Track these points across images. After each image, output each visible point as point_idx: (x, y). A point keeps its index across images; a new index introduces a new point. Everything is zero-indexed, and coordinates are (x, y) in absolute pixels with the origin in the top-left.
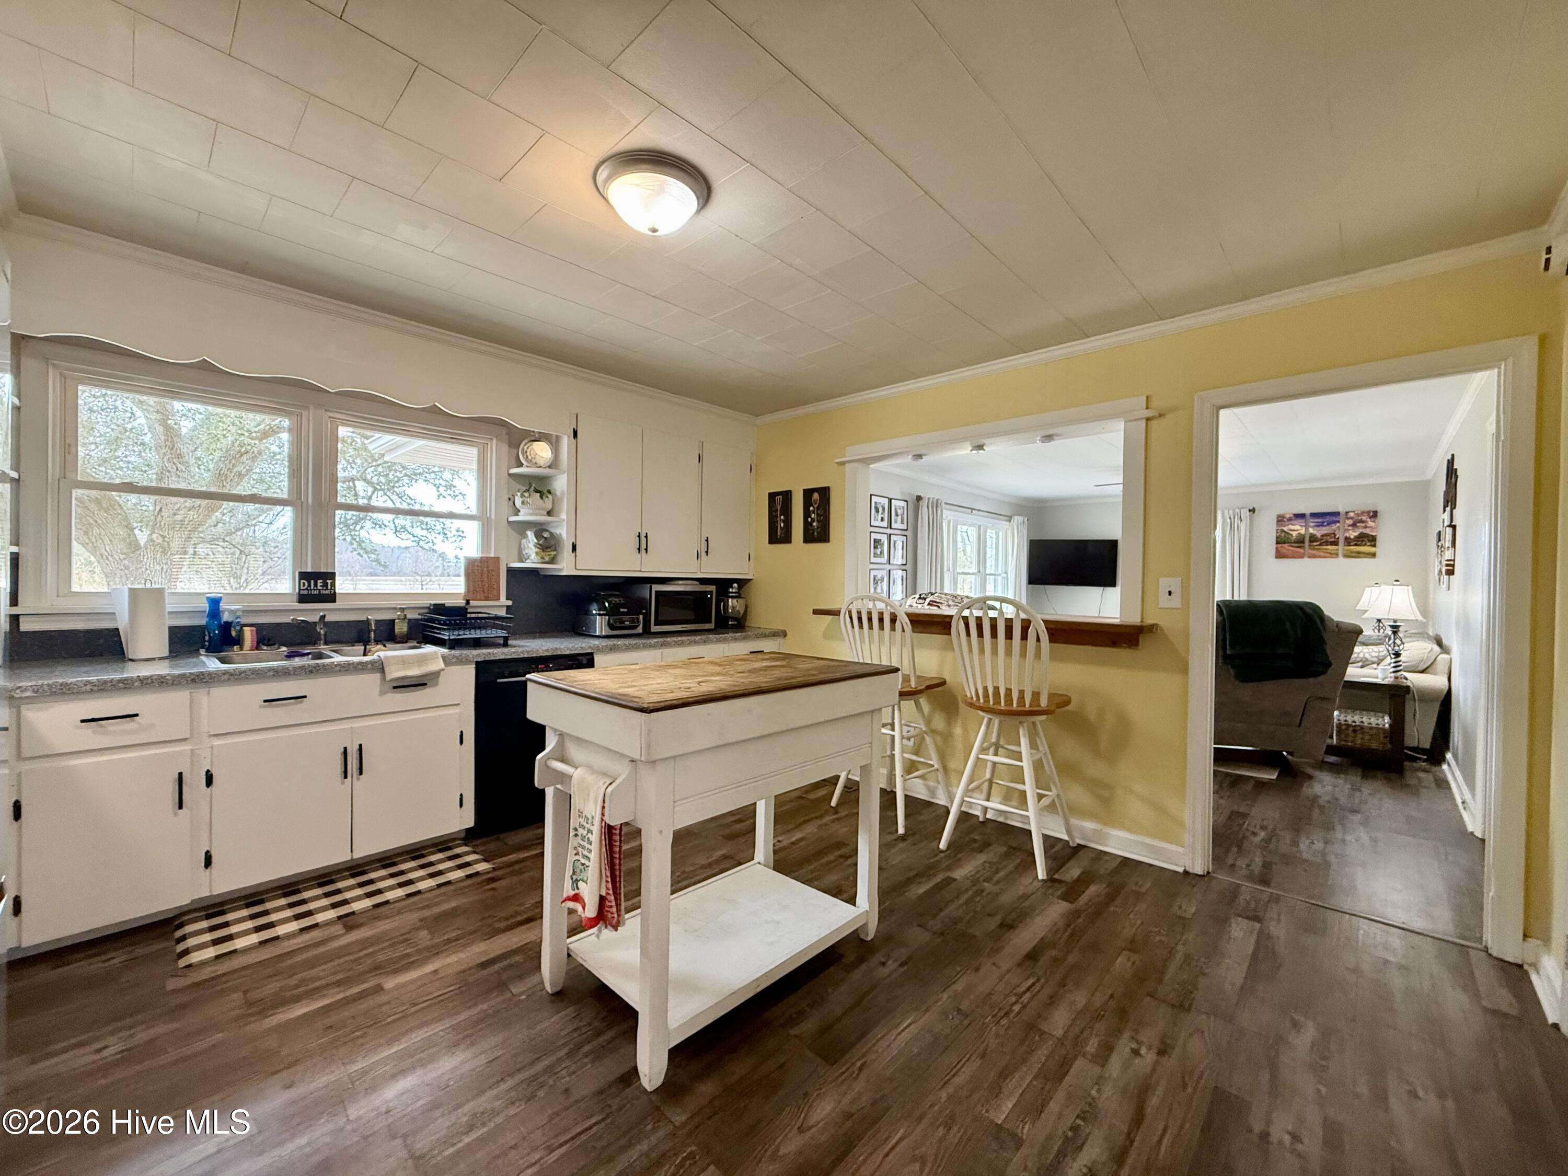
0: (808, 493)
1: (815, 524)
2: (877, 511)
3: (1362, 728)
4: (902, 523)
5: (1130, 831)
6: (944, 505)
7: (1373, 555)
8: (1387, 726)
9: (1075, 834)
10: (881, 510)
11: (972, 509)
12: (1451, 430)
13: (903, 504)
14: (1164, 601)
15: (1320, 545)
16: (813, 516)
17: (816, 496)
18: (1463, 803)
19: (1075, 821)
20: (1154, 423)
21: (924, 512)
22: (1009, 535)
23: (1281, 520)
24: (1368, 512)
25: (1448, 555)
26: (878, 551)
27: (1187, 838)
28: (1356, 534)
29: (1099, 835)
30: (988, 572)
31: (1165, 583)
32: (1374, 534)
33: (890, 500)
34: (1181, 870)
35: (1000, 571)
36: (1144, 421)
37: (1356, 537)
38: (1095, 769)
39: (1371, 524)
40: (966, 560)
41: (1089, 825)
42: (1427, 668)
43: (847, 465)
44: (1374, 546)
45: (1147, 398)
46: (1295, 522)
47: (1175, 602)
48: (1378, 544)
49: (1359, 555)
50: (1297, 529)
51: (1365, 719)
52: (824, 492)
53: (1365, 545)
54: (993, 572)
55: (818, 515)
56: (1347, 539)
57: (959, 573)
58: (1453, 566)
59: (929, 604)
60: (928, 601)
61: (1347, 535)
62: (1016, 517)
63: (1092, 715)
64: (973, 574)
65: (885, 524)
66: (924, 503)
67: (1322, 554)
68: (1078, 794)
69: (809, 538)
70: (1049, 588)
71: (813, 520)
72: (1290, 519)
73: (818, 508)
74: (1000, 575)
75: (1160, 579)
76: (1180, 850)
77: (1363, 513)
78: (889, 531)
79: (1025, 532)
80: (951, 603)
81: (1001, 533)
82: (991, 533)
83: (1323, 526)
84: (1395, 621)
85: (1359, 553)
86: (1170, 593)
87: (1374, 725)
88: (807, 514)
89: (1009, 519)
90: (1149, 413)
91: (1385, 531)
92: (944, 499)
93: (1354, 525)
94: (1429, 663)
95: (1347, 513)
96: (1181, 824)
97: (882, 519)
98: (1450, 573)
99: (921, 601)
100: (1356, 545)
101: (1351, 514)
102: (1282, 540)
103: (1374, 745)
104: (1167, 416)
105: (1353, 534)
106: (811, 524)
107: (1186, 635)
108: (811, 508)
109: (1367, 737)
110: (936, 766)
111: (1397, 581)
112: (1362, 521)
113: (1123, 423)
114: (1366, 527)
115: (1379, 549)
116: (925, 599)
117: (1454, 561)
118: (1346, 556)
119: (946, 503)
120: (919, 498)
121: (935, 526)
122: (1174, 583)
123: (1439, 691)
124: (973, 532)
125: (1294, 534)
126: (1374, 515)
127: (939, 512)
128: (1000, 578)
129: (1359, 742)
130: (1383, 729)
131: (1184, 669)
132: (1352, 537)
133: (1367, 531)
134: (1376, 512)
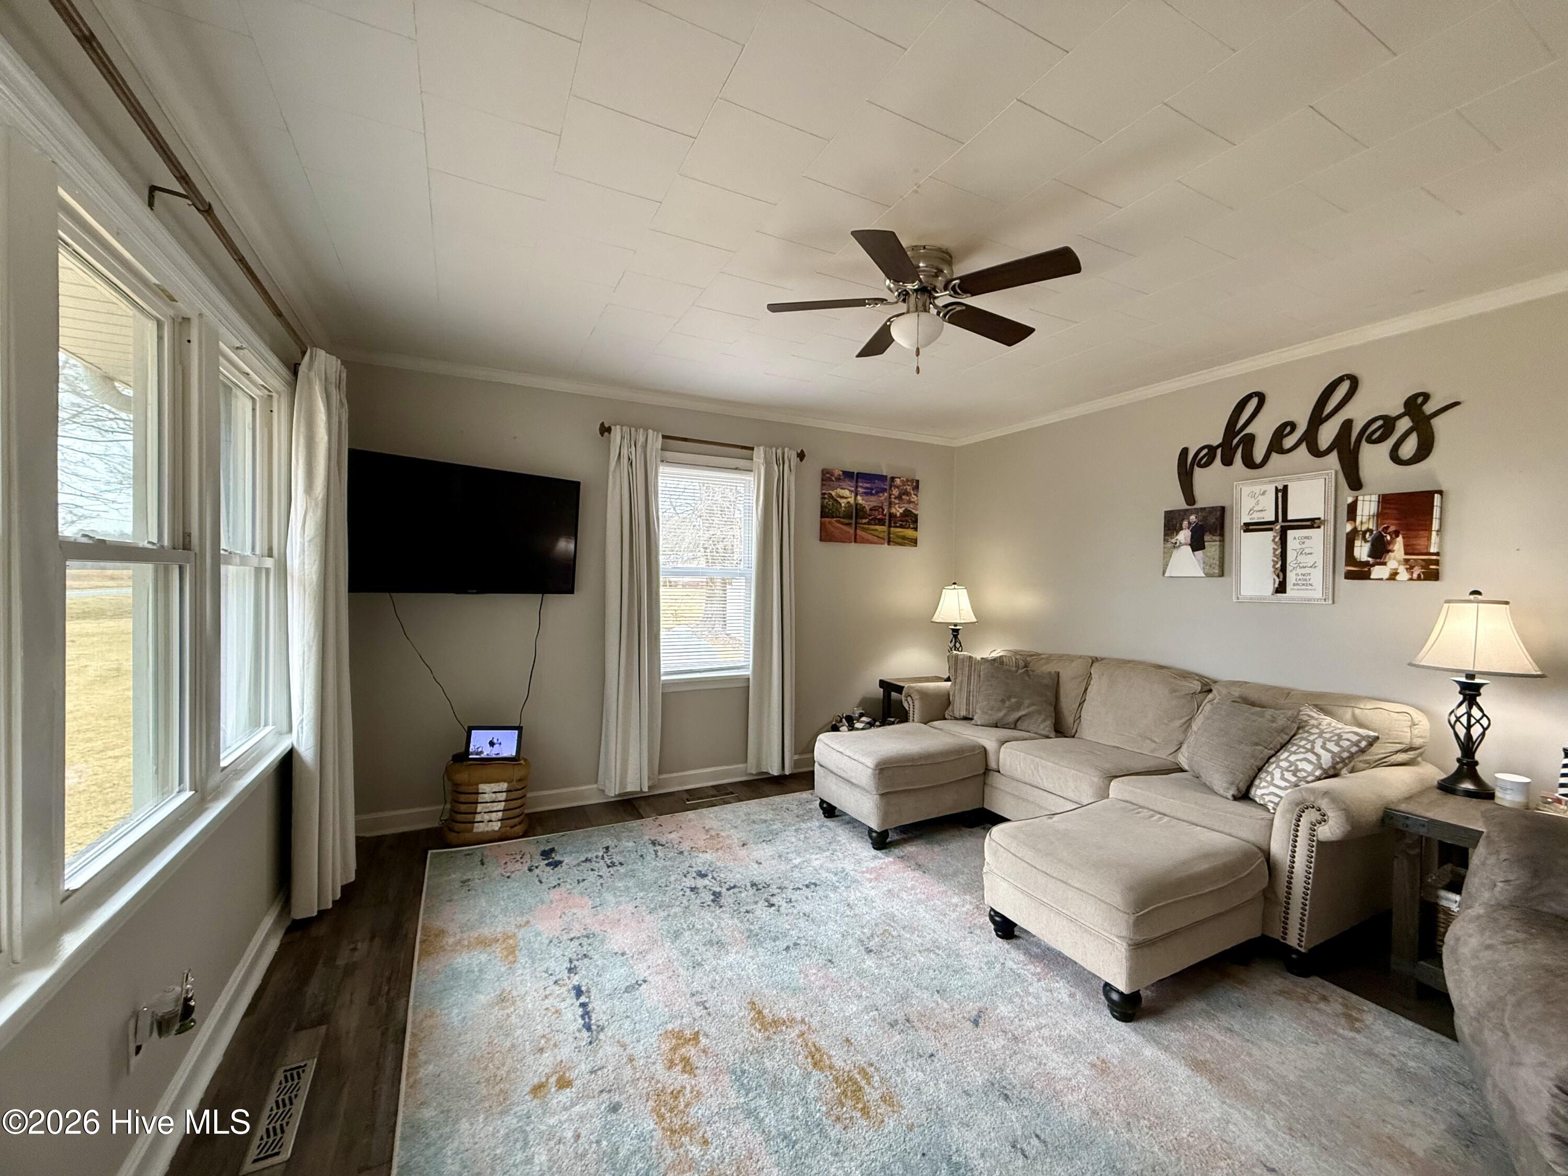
7: (914, 542)
15: (869, 523)
23: (827, 477)
24: (912, 481)
28: (901, 511)
32: (916, 512)
37: (901, 515)
39: (914, 498)
44: (916, 529)
46: (843, 484)
48: (918, 528)
49: (903, 541)
50: (846, 495)
53: (908, 528)
56: (893, 516)
61: (893, 510)
67: (870, 537)
72: (838, 479)
77: (907, 481)
83: (872, 494)
85: (904, 538)
91: (926, 508)
93: (899, 497)
95: (893, 478)
100: (901, 526)
101: (897, 482)
102: (828, 511)
105: (898, 510)
112: (908, 494)
114: (910, 502)
115: (921, 534)
118: (891, 542)
125: (843, 502)
126: (917, 485)
132: (898, 514)
133: (910, 507)
134: (918, 482)
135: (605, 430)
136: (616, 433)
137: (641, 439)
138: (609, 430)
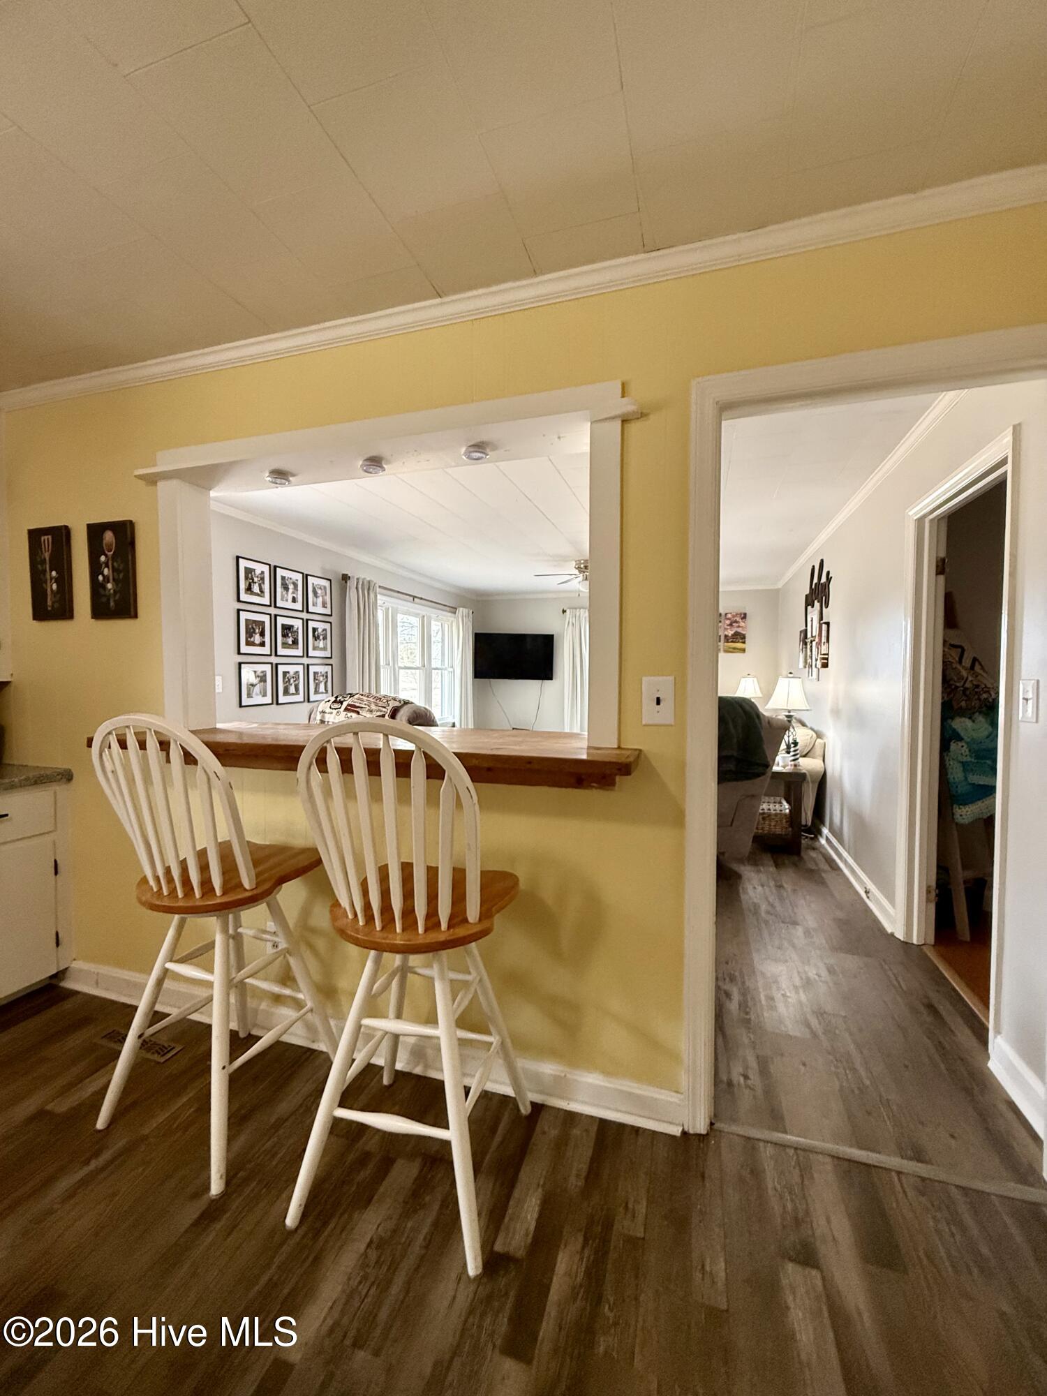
0: (95, 531)
1: (109, 586)
2: (286, 588)
3: (769, 815)
4: (324, 605)
5: (607, 1073)
6: (378, 590)
7: (743, 650)
8: (787, 811)
9: (525, 1083)
10: (291, 587)
11: (414, 597)
12: (823, 537)
13: (326, 583)
14: (650, 714)
16: (106, 571)
17: (109, 536)
18: (867, 892)
19: (525, 1064)
20: (634, 428)
21: (352, 595)
22: (454, 628)
24: (741, 614)
25: (824, 649)
26: (290, 641)
27: (684, 1080)
28: (732, 632)
29: (560, 1087)
30: (433, 666)
31: (652, 684)
32: (744, 633)
33: (306, 577)
34: (676, 1131)
35: (446, 665)
36: (617, 425)
37: (732, 635)
38: (555, 980)
39: (742, 624)
40: (408, 651)
41: (548, 1069)
42: (808, 753)
43: (161, 485)
44: (744, 643)
45: (623, 385)
47: (665, 714)
48: (746, 642)
49: (735, 650)
51: (772, 806)
52: (125, 532)
53: (738, 642)
54: (439, 666)
55: (114, 570)
56: (726, 636)
57: (400, 668)
58: (827, 659)
59: (346, 709)
60: (345, 704)
61: (726, 633)
62: (461, 609)
63: (548, 894)
64: (417, 668)
65: (299, 606)
66: (352, 584)
68: (529, 1019)
69: (101, 611)
70: (493, 681)
71: (106, 579)
73: (114, 557)
74: (446, 669)
75: (644, 679)
76: (673, 1098)
77: (737, 614)
78: (305, 615)
79: (470, 624)
80: (373, 707)
81: (446, 626)
82: (435, 626)
84: (789, 712)
85: (734, 648)
86: (658, 701)
87: (778, 812)
88: (95, 569)
89: (454, 610)
90: (627, 406)
91: (752, 629)
92: (378, 581)
93: (731, 625)
94: (811, 746)
95: (726, 614)
96: (675, 1057)
97: (294, 600)
98: (825, 665)
99: (336, 705)
100: (732, 642)
101: (729, 616)
103: (778, 831)
104: (651, 417)
105: (730, 633)
106: (103, 586)
107: (681, 767)
108: (103, 558)
109: (773, 824)
110: (309, 1005)
111: (791, 673)
112: (736, 622)
113: (589, 424)
114: (739, 627)
115: (747, 645)
116: (341, 703)
117: (828, 654)
118: (726, 651)
119: (380, 587)
120: (345, 578)
121: (367, 613)
122: (664, 685)
123: (818, 772)
124: (415, 621)
126: (744, 617)
127: (372, 595)
128: (446, 672)
129: (767, 828)
130: (785, 815)
131: (678, 819)
132: (730, 635)
133: (739, 630)
134: (745, 614)
135: (564, 611)
136: (568, 611)
137: (578, 614)
138: (565, 611)
